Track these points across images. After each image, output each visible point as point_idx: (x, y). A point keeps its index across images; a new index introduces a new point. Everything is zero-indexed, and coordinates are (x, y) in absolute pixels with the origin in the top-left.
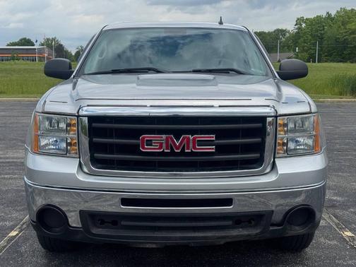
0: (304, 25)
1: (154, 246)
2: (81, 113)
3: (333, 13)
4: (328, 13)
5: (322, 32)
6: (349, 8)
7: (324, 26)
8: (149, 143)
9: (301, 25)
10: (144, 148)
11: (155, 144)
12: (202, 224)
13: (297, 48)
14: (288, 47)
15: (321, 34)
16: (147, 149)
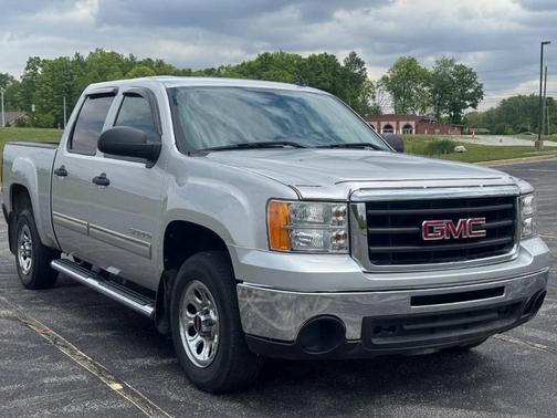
0: (40, 70)
1: (432, 351)
2: (353, 199)
3: (85, 55)
4: (77, 55)
5: (71, 83)
6: (108, 51)
7: (71, 74)
8: (431, 229)
9: (36, 70)
10: (426, 237)
11: (437, 230)
12: (477, 319)
13: (33, 106)
14: (13, 103)
15: (69, 86)
16: (430, 237)
